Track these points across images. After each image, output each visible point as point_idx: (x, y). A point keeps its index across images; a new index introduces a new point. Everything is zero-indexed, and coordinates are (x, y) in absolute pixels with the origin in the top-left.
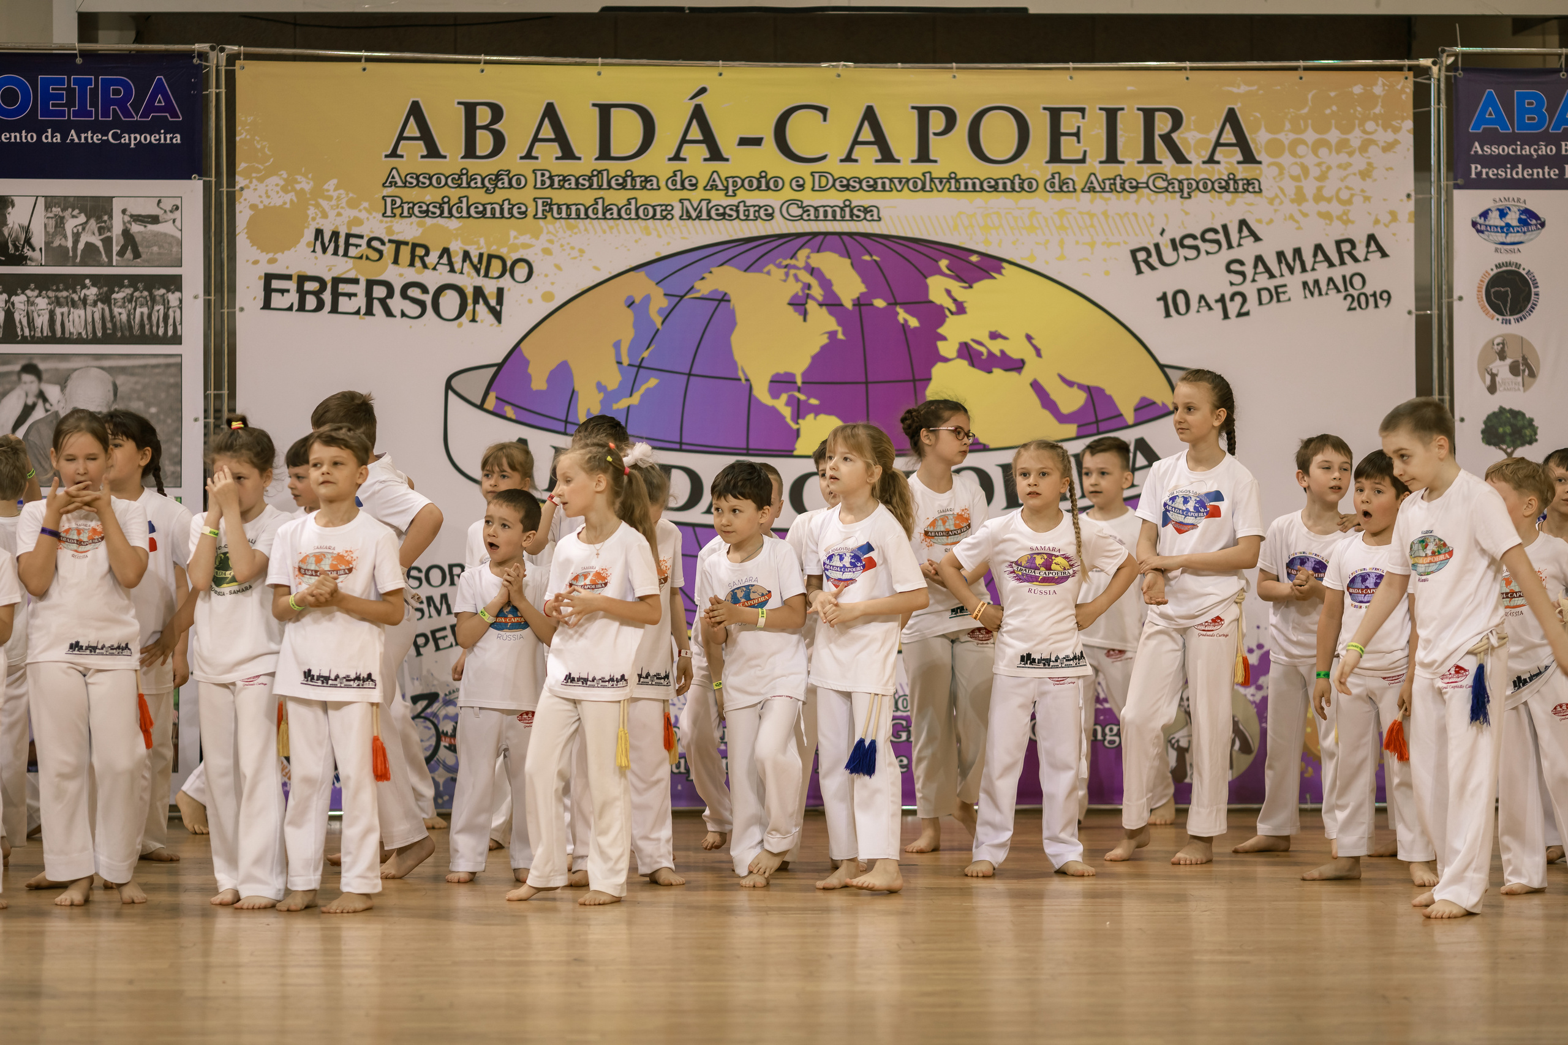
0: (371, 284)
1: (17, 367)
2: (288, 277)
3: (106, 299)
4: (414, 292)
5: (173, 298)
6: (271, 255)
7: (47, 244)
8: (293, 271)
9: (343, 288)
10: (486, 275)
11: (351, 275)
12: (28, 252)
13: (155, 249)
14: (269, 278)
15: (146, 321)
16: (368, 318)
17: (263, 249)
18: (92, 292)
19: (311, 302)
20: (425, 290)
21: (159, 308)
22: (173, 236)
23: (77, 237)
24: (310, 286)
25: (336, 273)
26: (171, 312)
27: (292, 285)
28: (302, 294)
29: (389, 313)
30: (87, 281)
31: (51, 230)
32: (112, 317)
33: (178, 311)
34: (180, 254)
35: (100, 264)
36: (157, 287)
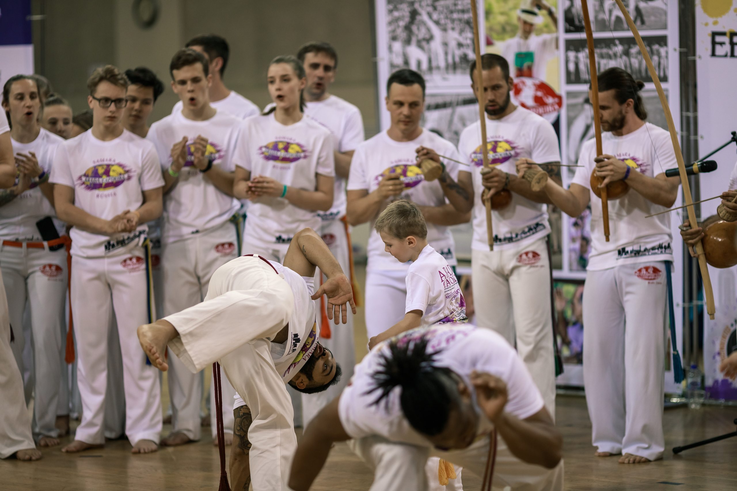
1: (581, 100)
2: (723, 34)
3: (627, 53)
5: (663, 51)
6: (715, 19)
7: (596, 17)
8: (727, 30)
13: (653, 18)
14: (714, 34)
17: (711, 15)
18: (619, 49)
21: (656, 58)
22: (662, 9)
23: (610, 12)
26: (662, 61)
27: (726, 39)
28: (732, 44)
30: (617, 42)
31: (597, 8)
32: (631, 64)
33: (665, 59)
34: (666, 20)
35: (623, 30)
36: (654, 44)
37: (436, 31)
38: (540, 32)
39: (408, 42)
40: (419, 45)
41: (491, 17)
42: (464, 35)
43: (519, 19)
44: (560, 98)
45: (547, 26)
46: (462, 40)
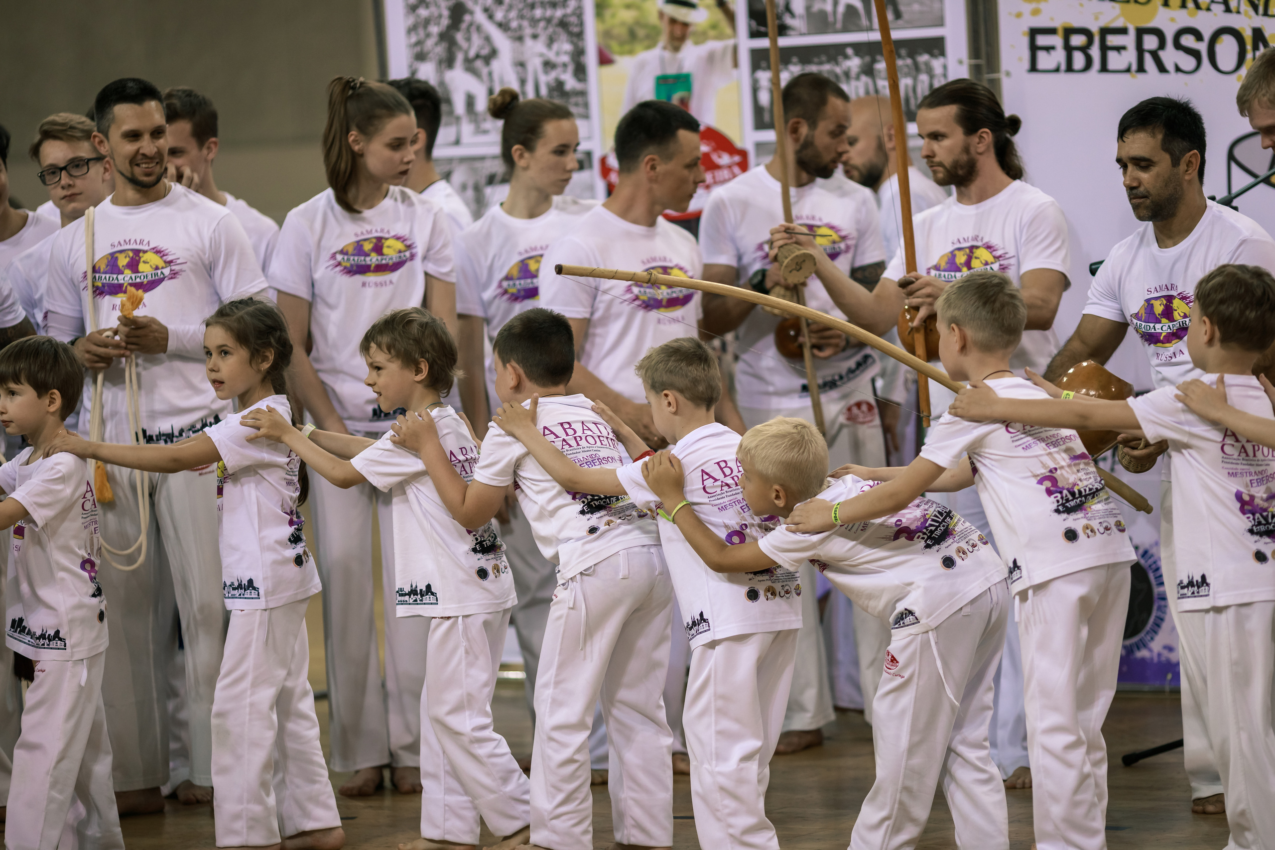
0: (1141, 32)
2: (1052, 31)
3: (868, 71)
4: (1188, 41)
5: (937, 64)
6: (1034, 6)
7: (808, 8)
8: (1058, 24)
9: (1112, 40)
10: (1266, 14)
11: (1119, 23)
12: (788, 20)
13: (916, 7)
14: (1034, 32)
15: (911, 94)
16: (1141, 76)
18: (854, 63)
19: (1079, 60)
20: (1199, 36)
21: (924, 78)
24: (1078, 40)
25: (1104, 22)
27: (1057, 41)
28: (1069, 49)
29: (1162, 69)
30: (850, 51)
34: (942, 10)
35: (860, 29)
36: (920, 54)
37: (501, 40)
38: (702, 37)
39: (448, 62)
40: (470, 66)
41: (608, 13)
42: (555, 46)
43: (661, 15)
44: (743, 154)
45: (714, 26)
46: (551, 55)
